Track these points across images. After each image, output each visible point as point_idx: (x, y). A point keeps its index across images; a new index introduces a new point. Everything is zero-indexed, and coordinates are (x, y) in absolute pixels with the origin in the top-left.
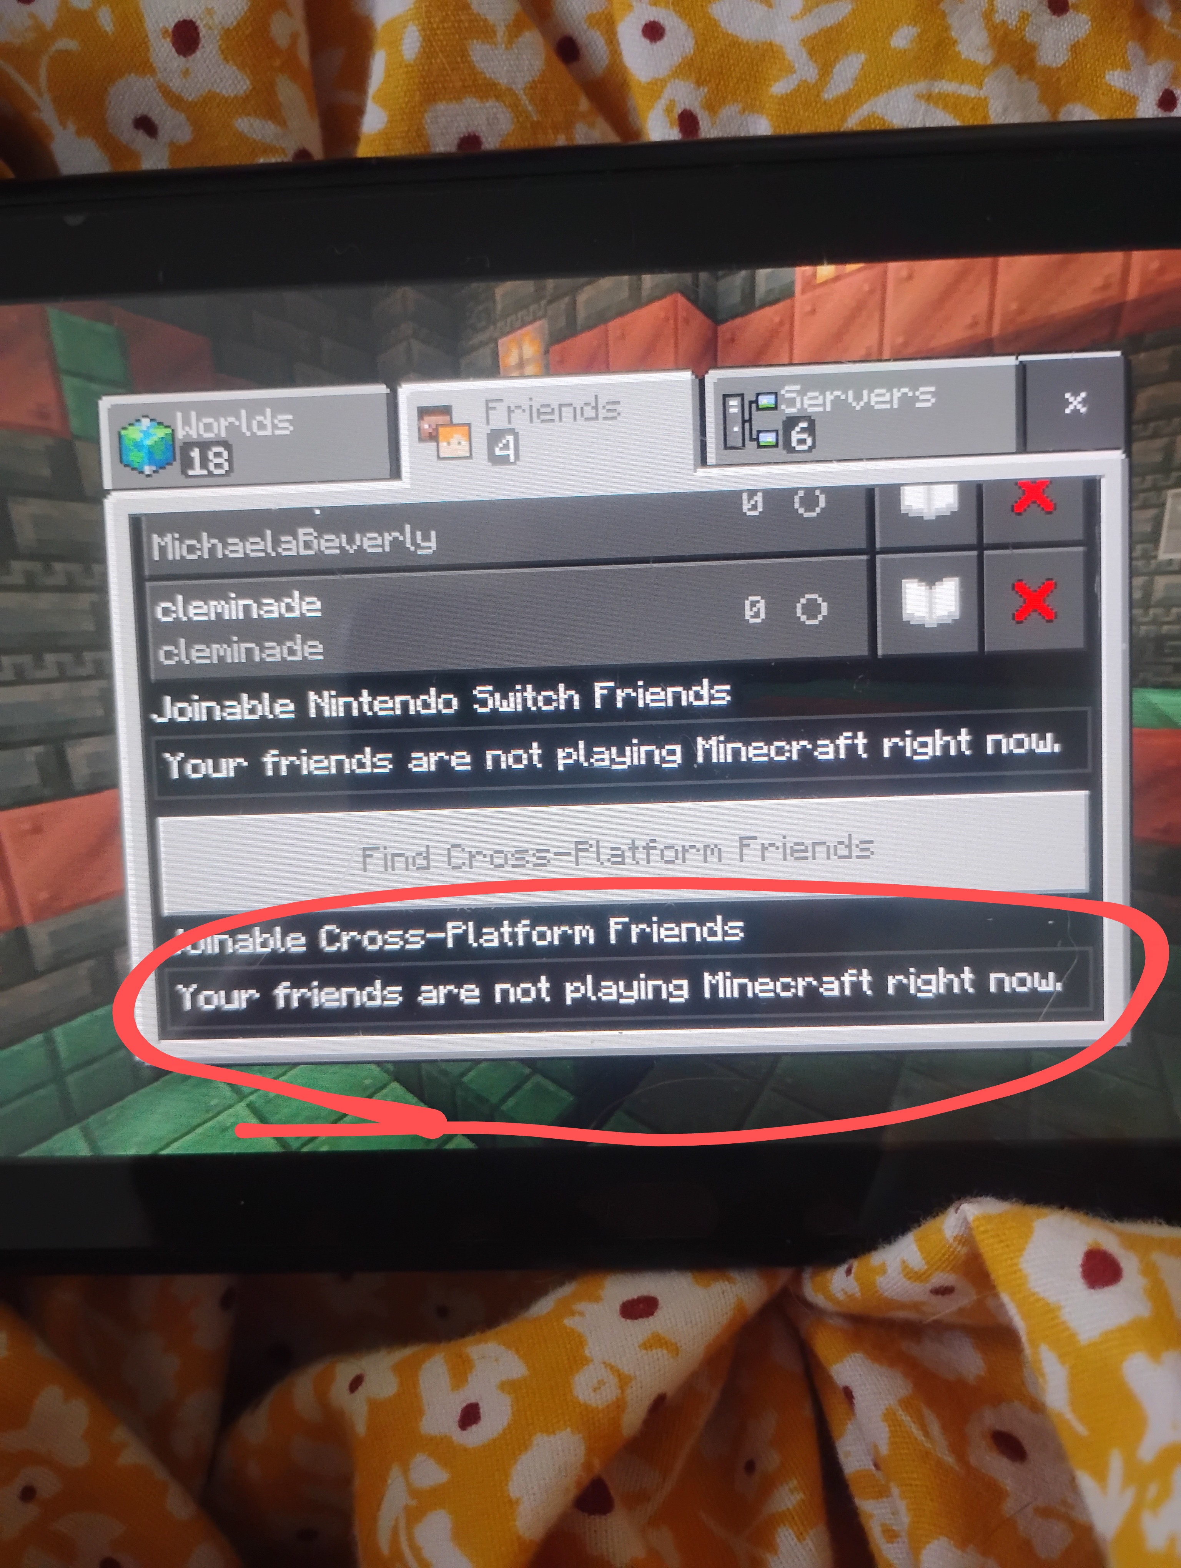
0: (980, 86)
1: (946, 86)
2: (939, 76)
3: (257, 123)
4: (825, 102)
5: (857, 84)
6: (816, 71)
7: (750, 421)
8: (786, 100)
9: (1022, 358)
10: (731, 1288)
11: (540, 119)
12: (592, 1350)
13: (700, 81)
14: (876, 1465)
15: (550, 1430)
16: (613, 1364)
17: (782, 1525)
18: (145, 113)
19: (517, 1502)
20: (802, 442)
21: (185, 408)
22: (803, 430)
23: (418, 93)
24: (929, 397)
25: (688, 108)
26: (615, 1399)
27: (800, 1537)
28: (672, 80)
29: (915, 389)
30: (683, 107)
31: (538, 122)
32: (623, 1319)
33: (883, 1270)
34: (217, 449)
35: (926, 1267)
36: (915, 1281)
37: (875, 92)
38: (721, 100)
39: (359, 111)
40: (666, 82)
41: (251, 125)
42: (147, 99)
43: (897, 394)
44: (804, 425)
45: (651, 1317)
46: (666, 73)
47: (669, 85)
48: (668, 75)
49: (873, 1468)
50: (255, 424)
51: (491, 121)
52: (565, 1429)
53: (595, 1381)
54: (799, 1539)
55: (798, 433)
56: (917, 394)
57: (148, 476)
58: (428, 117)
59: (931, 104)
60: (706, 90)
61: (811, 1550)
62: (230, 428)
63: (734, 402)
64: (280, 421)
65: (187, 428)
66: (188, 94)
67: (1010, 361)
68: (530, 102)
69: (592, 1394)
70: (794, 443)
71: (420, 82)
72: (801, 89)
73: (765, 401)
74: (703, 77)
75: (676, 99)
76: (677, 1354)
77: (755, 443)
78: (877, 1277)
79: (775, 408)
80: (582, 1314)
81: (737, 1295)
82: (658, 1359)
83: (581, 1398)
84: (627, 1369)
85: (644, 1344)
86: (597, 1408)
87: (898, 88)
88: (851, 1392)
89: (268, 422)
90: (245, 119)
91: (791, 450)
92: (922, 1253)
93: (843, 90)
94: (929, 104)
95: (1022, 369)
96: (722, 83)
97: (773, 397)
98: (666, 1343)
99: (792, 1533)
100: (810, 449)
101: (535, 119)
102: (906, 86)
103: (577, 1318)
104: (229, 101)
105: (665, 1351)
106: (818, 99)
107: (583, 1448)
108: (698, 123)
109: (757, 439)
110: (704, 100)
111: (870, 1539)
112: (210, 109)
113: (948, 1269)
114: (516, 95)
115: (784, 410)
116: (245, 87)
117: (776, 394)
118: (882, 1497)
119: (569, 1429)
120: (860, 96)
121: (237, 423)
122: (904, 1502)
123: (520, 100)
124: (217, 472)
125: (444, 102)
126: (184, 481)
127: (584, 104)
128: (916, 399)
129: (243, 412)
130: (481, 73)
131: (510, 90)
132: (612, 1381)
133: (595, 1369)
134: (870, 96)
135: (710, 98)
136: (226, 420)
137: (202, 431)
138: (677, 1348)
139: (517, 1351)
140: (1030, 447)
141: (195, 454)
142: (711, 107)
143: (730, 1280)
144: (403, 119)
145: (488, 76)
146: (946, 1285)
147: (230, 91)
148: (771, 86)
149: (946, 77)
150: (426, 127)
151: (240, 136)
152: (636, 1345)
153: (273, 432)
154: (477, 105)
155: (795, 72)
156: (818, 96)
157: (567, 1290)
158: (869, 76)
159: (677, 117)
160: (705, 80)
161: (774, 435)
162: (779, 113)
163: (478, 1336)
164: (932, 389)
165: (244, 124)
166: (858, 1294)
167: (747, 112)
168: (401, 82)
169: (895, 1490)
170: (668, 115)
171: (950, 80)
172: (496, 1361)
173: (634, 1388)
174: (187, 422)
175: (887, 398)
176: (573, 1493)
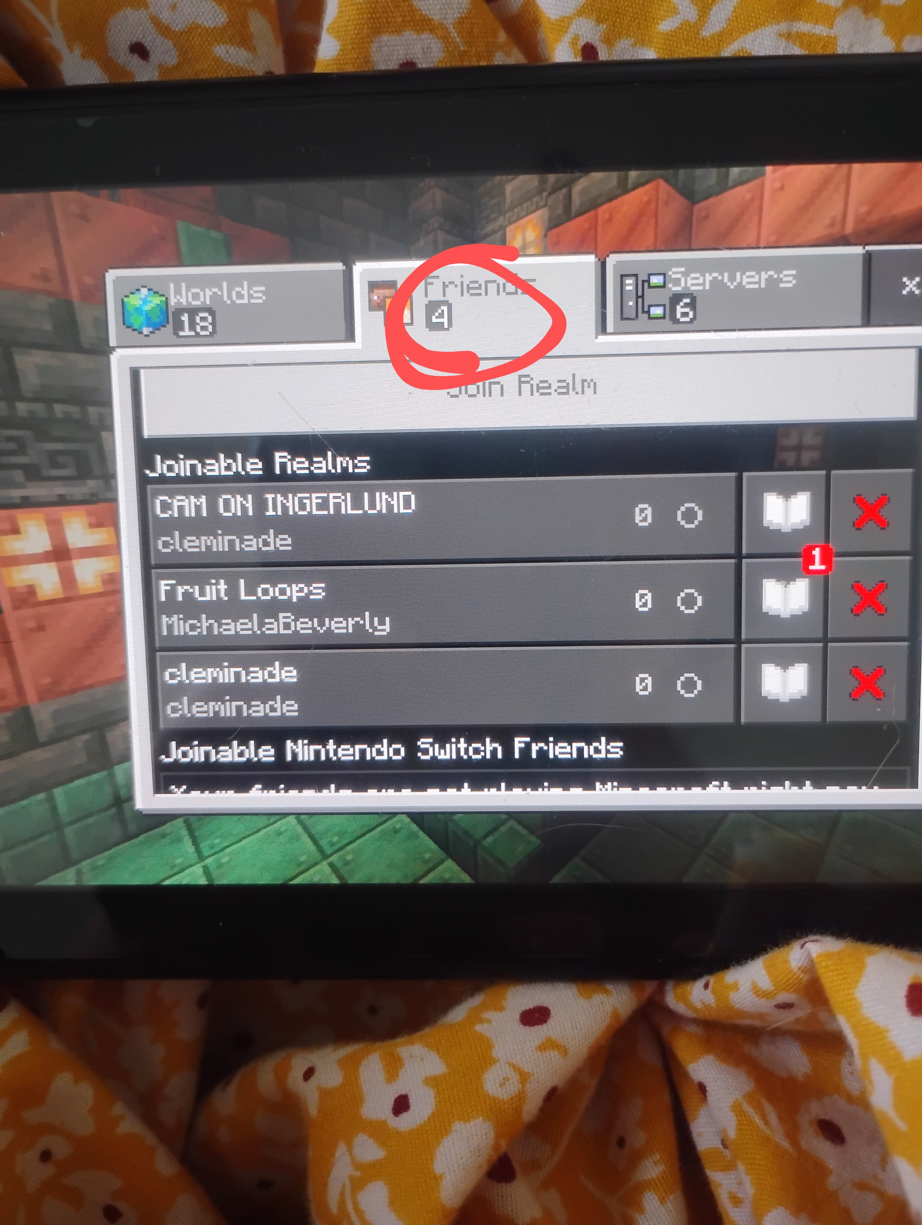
0: (831, 26)
1: (803, 27)
2: (798, 18)
3: (232, 50)
4: (703, 39)
5: (730, 24)
6: (696, 12)
7: (642, 297)
8: (671, 36)
9: (869, 248)
10: (608, 999)
11: (466, 49)
12: (498, 1052)
13: (600, 19)
14: (725, 1146)
15: (466, 1119)
16: (515, 1064)
17: (648, 1190)
18: (139, 40)
19: (441, 1177)
20: (685, 314)
21: (178, 280)
22: (686, 305)
23: (366, 26)
24: (790, 279)
25: (589, 41)
26: (517, 1092)
27: (662, 1201)
28: (577, 18)
29: (779, 272)
30: (585, 40)
31: (464, 51)
32: (522, 1026)
33: (735, 987)
34: (202, 315)
35: (773, 988)
36: (762, 998)
37: (745, 30)
38: (617, 35)
39: (316, 40)
40: (571, 19)
41: (227, 52)
42: (141, 28)
43: (764, 276)
44: (687, 300)
45: (545, 1025)
46: (572, 12)
47: (574, 21)
48: (574, 14)
49: (721, 1146)
50: (234, 294)
51: (425, 50)
52: (478, 1117)
53: (501, 1078)
54: (661, 1203)
55: (682, 307)
56: (781, 276)
57: (147, 336)
58: (374, 46)
59: (791, 42)
60: (605, 26)
61: (671, 1211)
62: (214, 296)
63: (629, 282)
64: (255, 292)
65: (178, 297)
66: (175, 25)
67: (858, 250)
68: (458, 34)
69: (499, 1089)
70: (678, 316)
71: (368, 18)
72: (684, 27)
73: (656, 280)
74: (603, 16)
75: (580, 33)
76: (566, 1054)
77: (646, 315)
78: (731, 993)
79: (664, 286)
80: (489, 1021)
81: (613, 1006)
82: (551, 1059)
83: (490, 1091)
84: (526, 1068)
85: (539, 1047)
86: (503, 1100)
87: (763, 27)
88: (705, 1087)
89: (245, 292)
90: (223, 47)
91: (676, 321)
92: (770, 977)
93: (718, 29)
94: (789, 41)
95: (868, 258)
96: (618, 20)
97: (662, 277)
98: (557, 1046)
99: (656, 1198)
100: (692, 321)
101: (462, 49)
102: (770, 25)
103: (485, 1025)
104: (210, 31)
105: (556, 1052)
106: (697, 36)
107: (492, 1133)
108: (598, 53)
109: (648, 312)
110: (603, 35)
111: (719, 1203)
112: (193, 38)
113: (792, 990)
114: (447, 29)
115: (670, 288)
116: (222, 20)
117: (664, 275)
118: (728, 1170)
119: (481, 1118)
120: (732, 34)
121: (220, 293)
122: (749, 1177)
123: (450, 33)
124: (202, 333)
125: (387, 34)
126: (174, 340)
127: (502, 36)
128: (780, 280)
129: (225, 284)
130: (418, 10)
131: (442, 24)
132: (515, 1078)
133: (501, 1068)
134: (740, 33)
135: (608, 33)
136: (210, 290)
137: (190, 299)
138: (566, 1050)
139: (438, 1052)
140: (873, 320)
141: (185, 318)
142: (609, 41)
143: (607, 992)
144: (353, 49)
145: (424, 13)
146: (788, 1002)
147: (210, 22)
148: (659, 24)
149: (804, 19)
150: (372, 55)
151: (218, 60)
152: (533, 1048)
153: (249, 301)
154: (415, 37)
155: (679, 13)
156: (698, 33)
157: (476, 1000)
158: (740, 17)
159: (580, 48)
160: (604, 17)
161: (662, 308)
162: (664, 47)
163: (406, 1038)
164: (794, 272)
165: (221, 51)
166: (714, 1005)
167: (638, 46)
168: (352, 17)
169: (741, 1167)
170: (573, 47)
171: (807, 22)
172: (422, 1059)
173: (532, 1083)
174: (178, 292)
175: (756, 279)
176: (485, 1168)
